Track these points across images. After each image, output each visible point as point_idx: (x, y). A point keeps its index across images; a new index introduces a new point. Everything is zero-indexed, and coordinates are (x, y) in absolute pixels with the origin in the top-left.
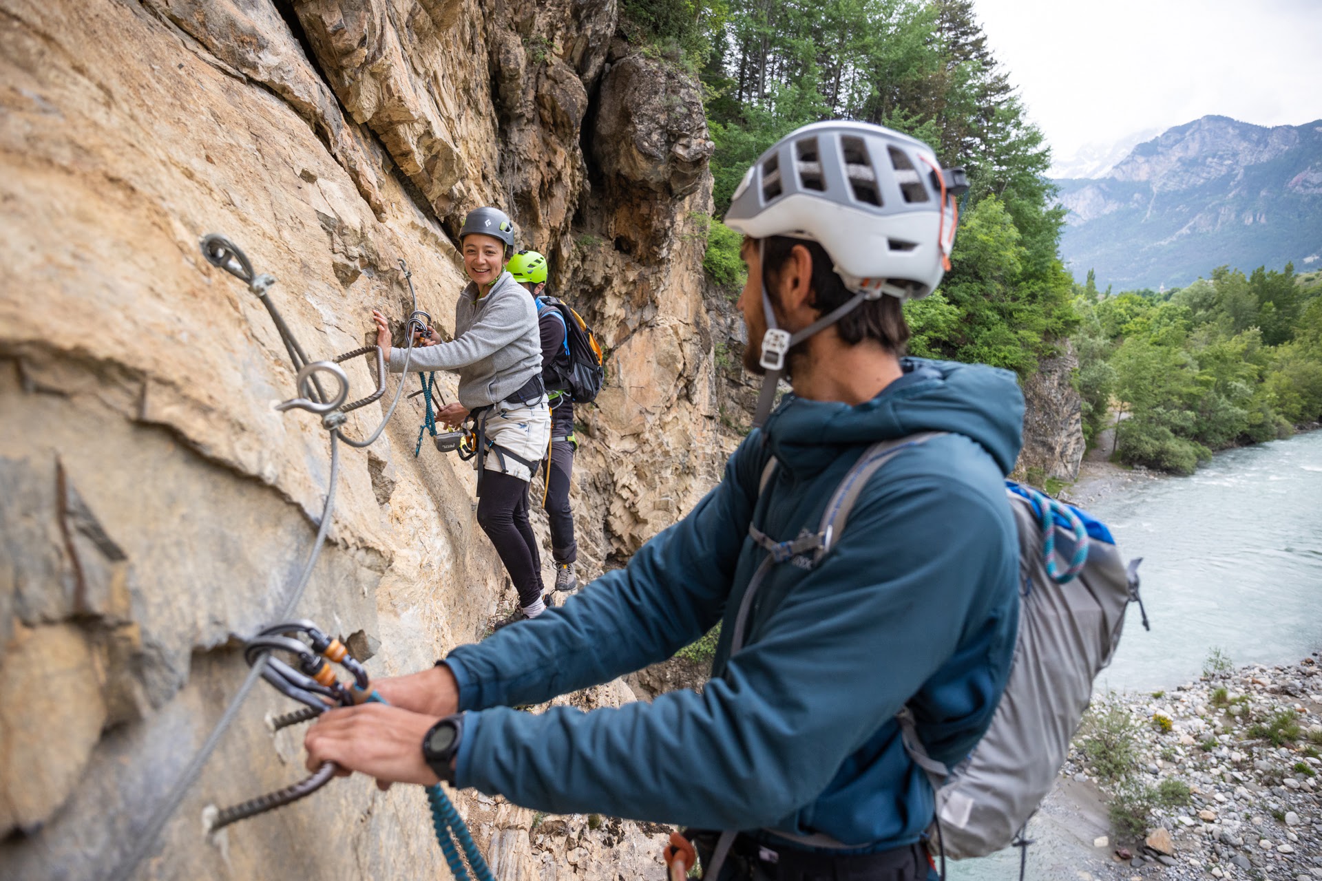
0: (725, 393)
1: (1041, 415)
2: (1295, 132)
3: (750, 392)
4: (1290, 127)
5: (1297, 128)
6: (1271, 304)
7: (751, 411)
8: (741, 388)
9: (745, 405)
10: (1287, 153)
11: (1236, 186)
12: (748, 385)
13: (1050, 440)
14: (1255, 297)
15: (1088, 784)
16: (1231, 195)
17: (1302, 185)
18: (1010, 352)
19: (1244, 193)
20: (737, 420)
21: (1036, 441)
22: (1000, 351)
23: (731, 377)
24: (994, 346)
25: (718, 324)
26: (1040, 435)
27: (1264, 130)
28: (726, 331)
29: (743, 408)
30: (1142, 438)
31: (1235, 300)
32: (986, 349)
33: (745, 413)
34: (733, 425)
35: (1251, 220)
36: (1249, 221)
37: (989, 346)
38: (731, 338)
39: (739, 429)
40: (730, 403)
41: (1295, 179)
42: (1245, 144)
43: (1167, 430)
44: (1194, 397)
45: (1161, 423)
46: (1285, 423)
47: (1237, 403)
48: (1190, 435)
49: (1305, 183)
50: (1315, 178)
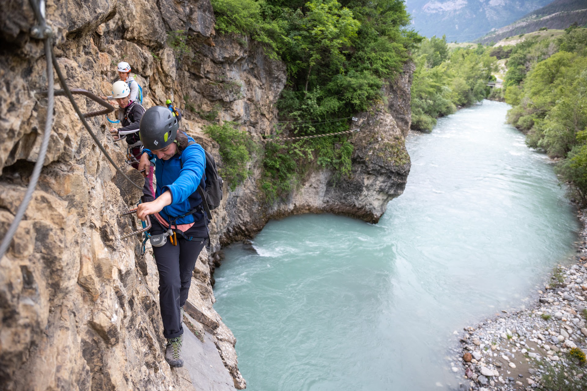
0: (188, 84)
1: (401, 100)
3: (209, 83)
6: (438, 53)
7: (210, 98)
8: (201, 80)
9: (205, 94)
12: (207, 78)
13: (406, 117)
14: (433, 49)
18: (390, 56)
20: (199, 107)
21: (398, 118)
22: (383, 56)
23: (192, 70)
24: (378, 53)
25: (177, 12)
26: (401, 114)
28: (185, 19)
29: (204, 97)
32: (374, 54)
33: (206, 100)
34: (197, 110)
37: (376, 52)
38: (190, 29)
39: (202, 113)
40: (192, 93)
41: (425, 6)
43: (421, 110)
44: (430, 93)
45: (417, 107)
46: (454, 106)
47: (444, 97)
48: (426, 112)
49: (428, 8)
50: (432, 6)
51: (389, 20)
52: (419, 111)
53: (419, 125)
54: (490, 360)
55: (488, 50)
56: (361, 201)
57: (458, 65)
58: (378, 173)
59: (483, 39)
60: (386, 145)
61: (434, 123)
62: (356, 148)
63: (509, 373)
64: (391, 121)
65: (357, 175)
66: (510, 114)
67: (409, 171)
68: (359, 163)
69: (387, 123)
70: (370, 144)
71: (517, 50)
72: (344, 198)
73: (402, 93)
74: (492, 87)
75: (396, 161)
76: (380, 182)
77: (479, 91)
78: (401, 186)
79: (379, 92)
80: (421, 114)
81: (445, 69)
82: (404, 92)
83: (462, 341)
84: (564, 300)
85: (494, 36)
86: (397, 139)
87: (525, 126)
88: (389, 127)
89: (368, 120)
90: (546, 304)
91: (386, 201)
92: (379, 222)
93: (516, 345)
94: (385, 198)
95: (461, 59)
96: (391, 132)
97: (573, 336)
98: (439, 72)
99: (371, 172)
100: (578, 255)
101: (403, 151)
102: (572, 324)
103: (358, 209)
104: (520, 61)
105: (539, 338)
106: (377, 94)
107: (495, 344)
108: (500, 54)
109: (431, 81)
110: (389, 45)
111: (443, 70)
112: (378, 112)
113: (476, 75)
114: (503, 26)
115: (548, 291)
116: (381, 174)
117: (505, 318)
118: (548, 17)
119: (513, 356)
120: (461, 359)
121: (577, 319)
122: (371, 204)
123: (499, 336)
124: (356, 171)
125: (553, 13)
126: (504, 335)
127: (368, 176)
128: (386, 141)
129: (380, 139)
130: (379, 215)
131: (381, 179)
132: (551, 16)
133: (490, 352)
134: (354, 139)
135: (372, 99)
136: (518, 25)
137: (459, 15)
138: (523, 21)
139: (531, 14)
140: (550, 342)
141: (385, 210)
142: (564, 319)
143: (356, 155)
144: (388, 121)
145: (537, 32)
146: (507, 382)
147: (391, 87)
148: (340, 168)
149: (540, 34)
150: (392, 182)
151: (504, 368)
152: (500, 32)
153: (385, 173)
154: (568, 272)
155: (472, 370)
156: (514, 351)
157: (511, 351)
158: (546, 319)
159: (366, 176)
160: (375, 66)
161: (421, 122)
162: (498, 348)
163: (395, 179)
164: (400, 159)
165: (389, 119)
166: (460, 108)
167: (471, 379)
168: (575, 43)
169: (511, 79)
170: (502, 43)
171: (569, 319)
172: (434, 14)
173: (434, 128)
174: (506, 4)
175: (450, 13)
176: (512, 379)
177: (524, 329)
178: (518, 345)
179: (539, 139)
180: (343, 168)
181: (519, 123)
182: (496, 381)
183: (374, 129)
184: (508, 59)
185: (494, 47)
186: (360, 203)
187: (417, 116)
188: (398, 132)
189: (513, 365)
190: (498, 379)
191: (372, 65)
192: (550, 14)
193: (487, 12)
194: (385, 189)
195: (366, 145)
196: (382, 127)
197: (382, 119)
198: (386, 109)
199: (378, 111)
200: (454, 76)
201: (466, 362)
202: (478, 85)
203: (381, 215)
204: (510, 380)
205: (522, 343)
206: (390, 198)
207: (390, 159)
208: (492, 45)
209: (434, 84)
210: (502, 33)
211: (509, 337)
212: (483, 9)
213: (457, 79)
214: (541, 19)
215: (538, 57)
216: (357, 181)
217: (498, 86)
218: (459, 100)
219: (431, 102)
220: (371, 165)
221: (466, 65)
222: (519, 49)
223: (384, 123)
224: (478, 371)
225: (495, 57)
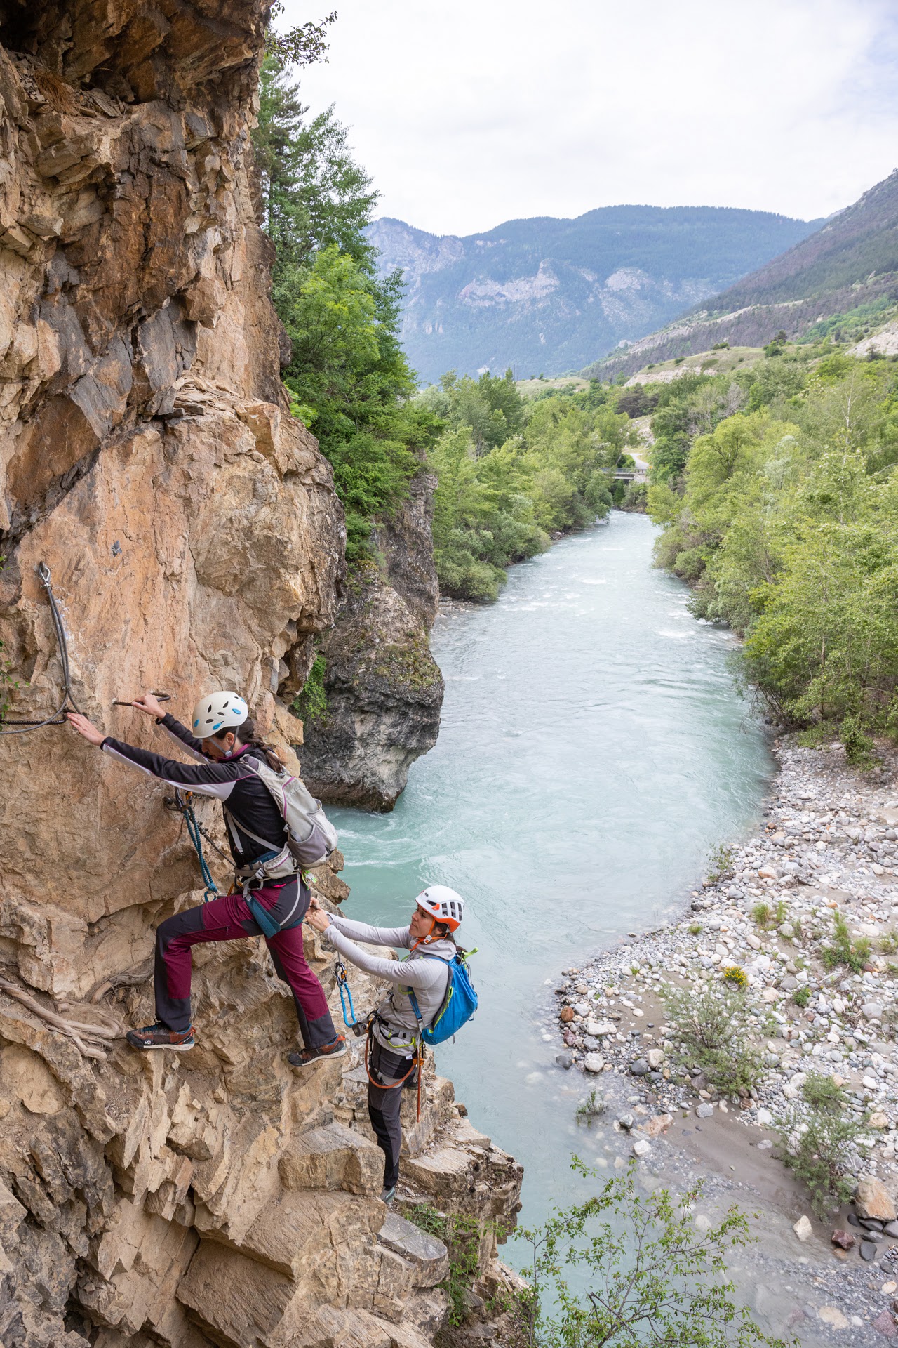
1: (413, 554)
2: (460, 243)
4: (455, 238)
5: (460, 239)
6: (501, 411)
10: (456, 264)
11: (415, 294)
13: (428, 586)
14: (487, 404)
15: (717, 1117)
16: (411, 303)
17: (470, 297)
18: (381, 471)
19: (423, 302)
21: (411, 590)
22: (367, 470)
24: (357, 465)
27: (434, 238)
30: (447, 565)
31: (470, 408)
32: (349, 468)
35: (431, 328)
36: (429, 330)
37: (350, 463)
41: (464, 291)
42: (420, 251)
43: (468, 554)
44: (485, 514)
45: (460, 546)
46: (545, 535)
47: (517, 518)
48: (481, 557)
49: (472, 295)
50: (480, 291)
51: (374, 390)
52: (464, 557)
53: (468, 588)
54: (604, 1011)
55: (616, 393)
56: (353, 769)
57: (544, 439)
58: (381, 709)
59: (603, 366)
60: (390, 652)
61: (500, 579)
62: (331, 662)
63: (633, 1025)
64: (396, 601)
65: (339, 717)
66: (660, 546)
67: (442, 698)
68: (341, 692)
69: (388, 606)
70: (358, 652)
71: (668, 400)
72: (318, 768)
73: (414, 538)
74: (626, 482)
75: (413, 682)
76: (386, 726)
77: (597, 493)
78: (430, 730)
79: (367, 544)
80: (469, 563)
81: (512, 455)
82: (419, 535)
83: (560, 993)
84: (729, 899)
85: (626, 357)
86: (412, 636)
87: (689, 572)
88: (392, 614)
89: (350, 604)
90: (701, 911)
91: (404, 763)
92: (395, 807)
93: (645, 982)
94: (402, 757)
95: (550, 425)
96: (398, 625)
97: (735, 952)
98: (500, 463)
99: (366, 709)
100: (765, 820)
101: (425, 660)
102: (735, 934)
103: (350, 786)
104: (678, 422)
105: (683, 965)
106: (362, 548)
107: (612, 986)
108: (635, 406)
109: (482, 488)
110: (378, 447)
111: (509, 458)
112: (367, 586)
113: (586, 459)
114: (644, 335)
115: (707, 889)
116: (388, 710)
117: (632, 945)
118: (731, 316)
119: (640, 998)
120: (557, 1021)
121: (743, 924)
122: (374, 774)
123: (618, 973)
124: (336, 710)
125: (741, 308)
126: (627, 970)
127: (363, 716)
128: (389, 642)
129: (377, 641)
130: (394, 795)
131: (388, 719)
132: (737, 314)
133: (603, 1000)
134: (325, 645)
135: (354, 560)
136: (672, 335)
137: (544, 311)
138: (684, 325)
139: (698, 309)
140: (700, 967)
141: (405, 782)
142: (722, 928)
143: (332, 677)
144: (391, 602)
145: (709, 353)
146: (629, 1038)
147: (391, 528)
148: (302, 706)
149: (716, 358)
150: (411, 723)
151: (625, 1020)
152: (637, 349)
153: (396, 707)
154: (742, 854)
155: (574, 1033)
156: (642, 990)
157: (637, 992)
158: (695, 933)
159: (357, 718)
160: (352, 493)
161: (471, 580)
162: (617, 992)
163: (416, 717)
164: (421, 677)
165: (391, 598)
166: (560, 537)
167: (574, 1046)
168: (777, 384)
169: (663, 462)
170: (639, 379)
171: (731, 928)
172: (488, 309)
173: (500, 592)
174: (642, 285)
175: (522, 307)
176: (636, 1032)
177: (660, 955)
178: (648, 981)
179: (709, 602)
180: (311, 705)
181: (678, 566)
182: (613, 1040)
183: (363, 622)
184: (656, 416)
185: (625, 386)
186: (352, 773)
187: (461, 569)
188: (411, 622)
189: (639, 1012)
190: (615, 1038)
191: (346, 491)
192: (733, 311)
193: (604, 303)
194: (398, 741)
195: (350, 655)
196: (379, 615)
197: (376, 600)
198: (384, 578)
199: (367, 584)
200: (535, 469)
201: (565, 1022)
202: (593, 481)
203: (398, 794)
204: (633, 1035)
205: (656, 976)
206: (411, 757)
207: (401, 678)
208: (622, 383)
209: (492, 492)
210: (643, 352)
211: (635, 972)
212: (596, 296)
213: (545, 472)
214: (719, 321)
215: (712, 413)
216: (341, 729)
217: (639, 479)
218: (556, 520)
219: (488, 534)
220: (365, 695)
221: (561, 439)
222: (672, 398)
223: (383, 606)
224: (584, 1032)
225: (626, 415)
